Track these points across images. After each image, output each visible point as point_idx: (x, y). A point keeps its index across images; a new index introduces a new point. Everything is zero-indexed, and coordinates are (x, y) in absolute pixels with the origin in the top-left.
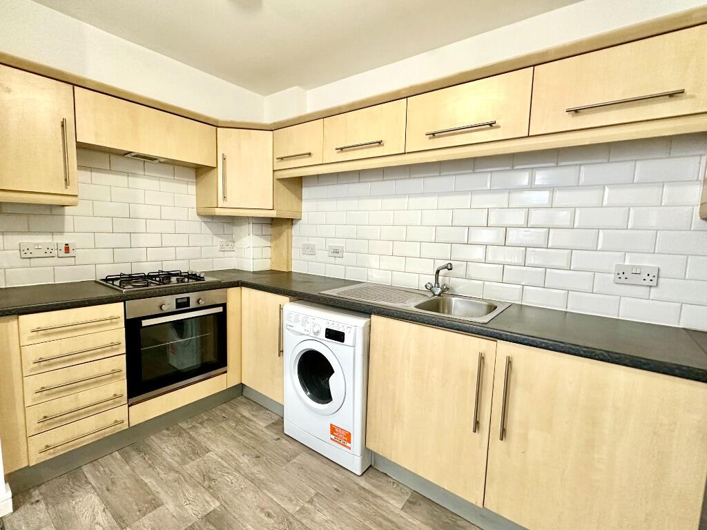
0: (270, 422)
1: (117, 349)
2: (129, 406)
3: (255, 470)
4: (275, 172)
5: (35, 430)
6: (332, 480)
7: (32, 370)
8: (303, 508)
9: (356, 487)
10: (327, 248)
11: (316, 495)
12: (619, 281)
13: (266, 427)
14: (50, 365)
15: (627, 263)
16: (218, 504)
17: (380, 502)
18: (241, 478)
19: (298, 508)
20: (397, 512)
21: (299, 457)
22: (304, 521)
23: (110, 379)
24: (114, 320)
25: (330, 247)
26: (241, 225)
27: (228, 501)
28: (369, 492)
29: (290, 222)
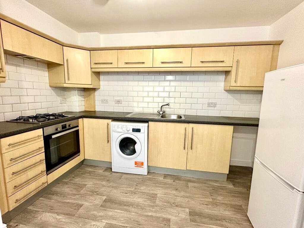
0: (103, 170)
1: (41, 150)
2: (47, 175)
3: (110, 184)
4: (92, 69)
5: (11, 193)
6: (139, 179)
7: (8, 164)
8: (135, 188)
9: (148, 178)
10: (114, 100)
11: (137, 184)
12: (208, 106)
13: (103, 172)
14: (16, 161)
15: (210, 101)
16: (106, 197)
17: (156, 179)
18: (107, 188)
19: (134, 189)
20: (163, 180)
21: (123, 176)
22: (139, 191)
23: (40, 164)
24: (39, 137)
25: (115, 100)
26: (70, 91)
27: (109, 195)
28: (152, 178)
29: (94, 89)
